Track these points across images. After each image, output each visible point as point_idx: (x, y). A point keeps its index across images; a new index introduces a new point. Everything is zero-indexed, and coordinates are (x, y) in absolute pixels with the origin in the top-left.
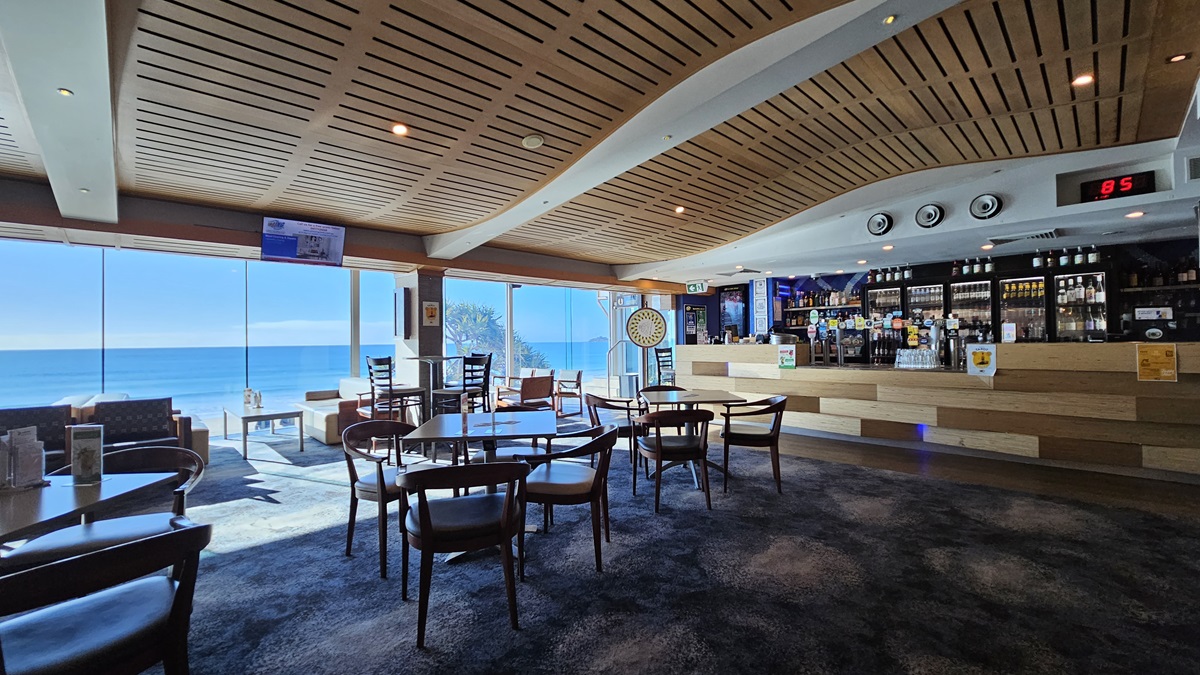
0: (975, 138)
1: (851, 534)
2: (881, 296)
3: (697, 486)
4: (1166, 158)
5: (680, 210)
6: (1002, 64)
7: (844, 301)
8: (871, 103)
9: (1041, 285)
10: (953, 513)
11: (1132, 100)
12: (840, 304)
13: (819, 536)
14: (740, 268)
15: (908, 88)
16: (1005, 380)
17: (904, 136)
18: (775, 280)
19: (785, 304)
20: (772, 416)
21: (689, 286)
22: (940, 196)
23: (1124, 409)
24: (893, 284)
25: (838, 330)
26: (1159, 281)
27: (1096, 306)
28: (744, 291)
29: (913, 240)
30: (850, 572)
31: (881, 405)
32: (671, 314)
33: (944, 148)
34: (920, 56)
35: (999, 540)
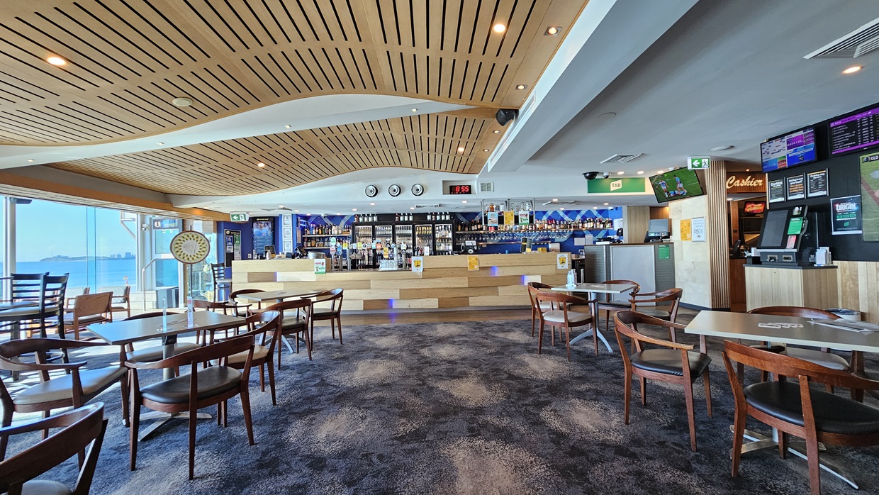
0: (419, 159)
1: (388, 353)
2: (362, 230)
3: (292, 351)
4: (474, 181)
5: (261, 165)
6: (440, 136)
7: (340, 232)
8: (387, 134)
9: (430, 228)
10: (420, 335)
11: (471, 160)
12: (338, 234)
13: (376, 357)
14: (282, 207)
15: (405, 133)
16: (428, 274)
17: (393, 151)
18: (297, 215)
19: (303, 232)
20: (331, 301)
21: (233, 216)
22: (400, 181)
23: (464, 282)
24: (368, 224)
25: (347, 250)
26: (467, 229)
27: (448, 239)
28: (275, 222)
29: (386, 203)
30: (399, 366)
31: (373, 291)
32: (213, 237)
33: (406, 160)
34: (415, 124)
35: (440, 341)
